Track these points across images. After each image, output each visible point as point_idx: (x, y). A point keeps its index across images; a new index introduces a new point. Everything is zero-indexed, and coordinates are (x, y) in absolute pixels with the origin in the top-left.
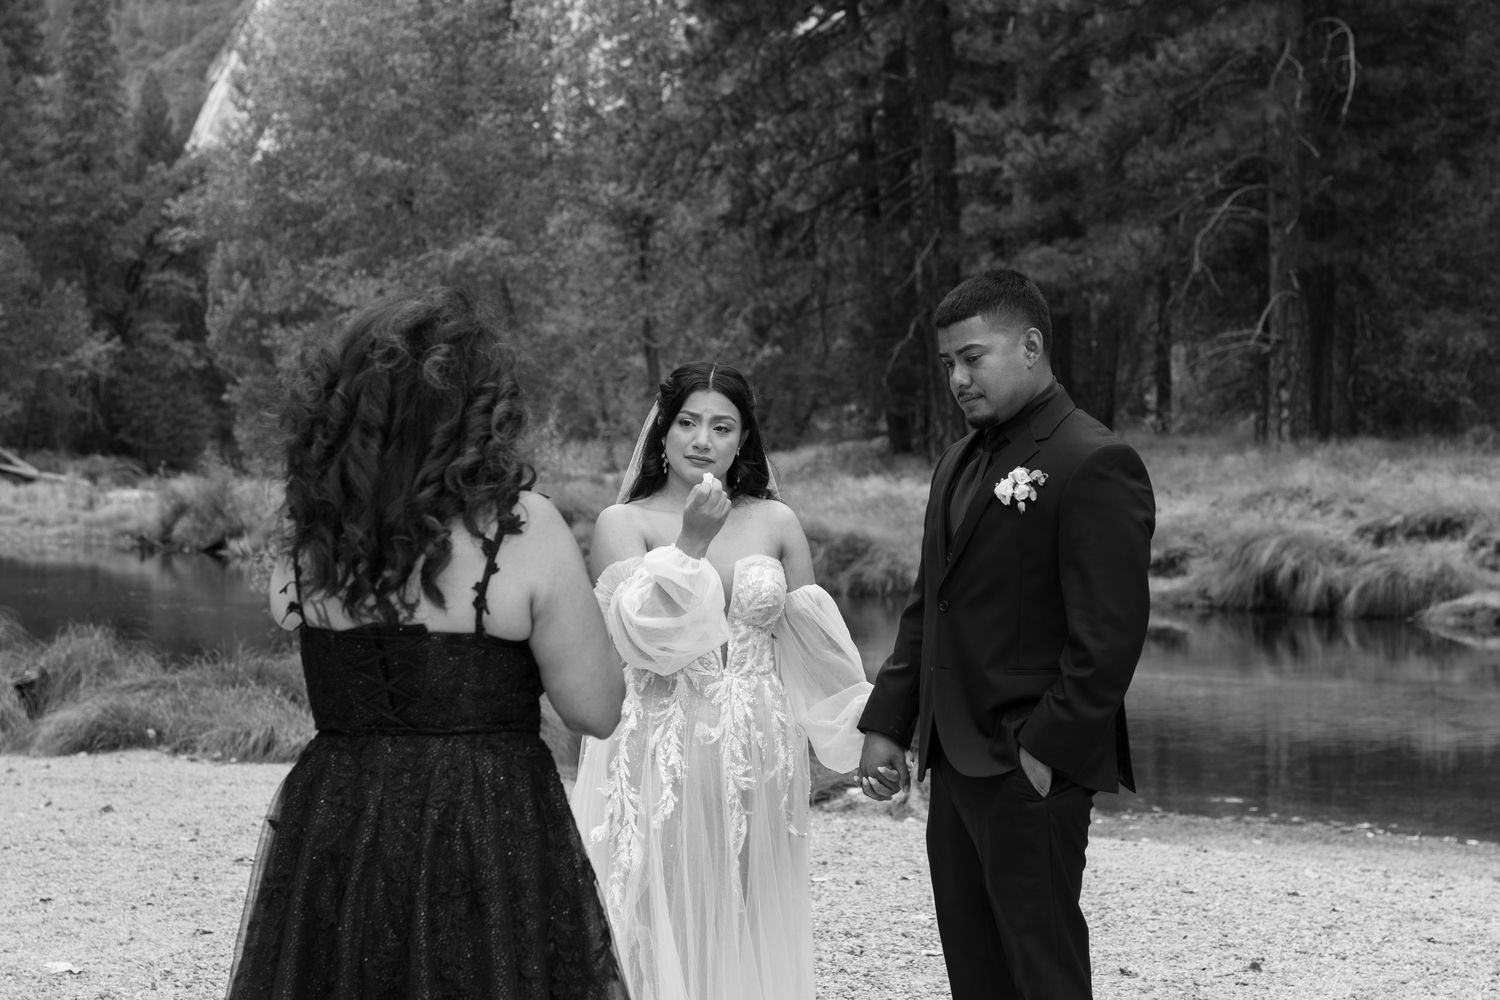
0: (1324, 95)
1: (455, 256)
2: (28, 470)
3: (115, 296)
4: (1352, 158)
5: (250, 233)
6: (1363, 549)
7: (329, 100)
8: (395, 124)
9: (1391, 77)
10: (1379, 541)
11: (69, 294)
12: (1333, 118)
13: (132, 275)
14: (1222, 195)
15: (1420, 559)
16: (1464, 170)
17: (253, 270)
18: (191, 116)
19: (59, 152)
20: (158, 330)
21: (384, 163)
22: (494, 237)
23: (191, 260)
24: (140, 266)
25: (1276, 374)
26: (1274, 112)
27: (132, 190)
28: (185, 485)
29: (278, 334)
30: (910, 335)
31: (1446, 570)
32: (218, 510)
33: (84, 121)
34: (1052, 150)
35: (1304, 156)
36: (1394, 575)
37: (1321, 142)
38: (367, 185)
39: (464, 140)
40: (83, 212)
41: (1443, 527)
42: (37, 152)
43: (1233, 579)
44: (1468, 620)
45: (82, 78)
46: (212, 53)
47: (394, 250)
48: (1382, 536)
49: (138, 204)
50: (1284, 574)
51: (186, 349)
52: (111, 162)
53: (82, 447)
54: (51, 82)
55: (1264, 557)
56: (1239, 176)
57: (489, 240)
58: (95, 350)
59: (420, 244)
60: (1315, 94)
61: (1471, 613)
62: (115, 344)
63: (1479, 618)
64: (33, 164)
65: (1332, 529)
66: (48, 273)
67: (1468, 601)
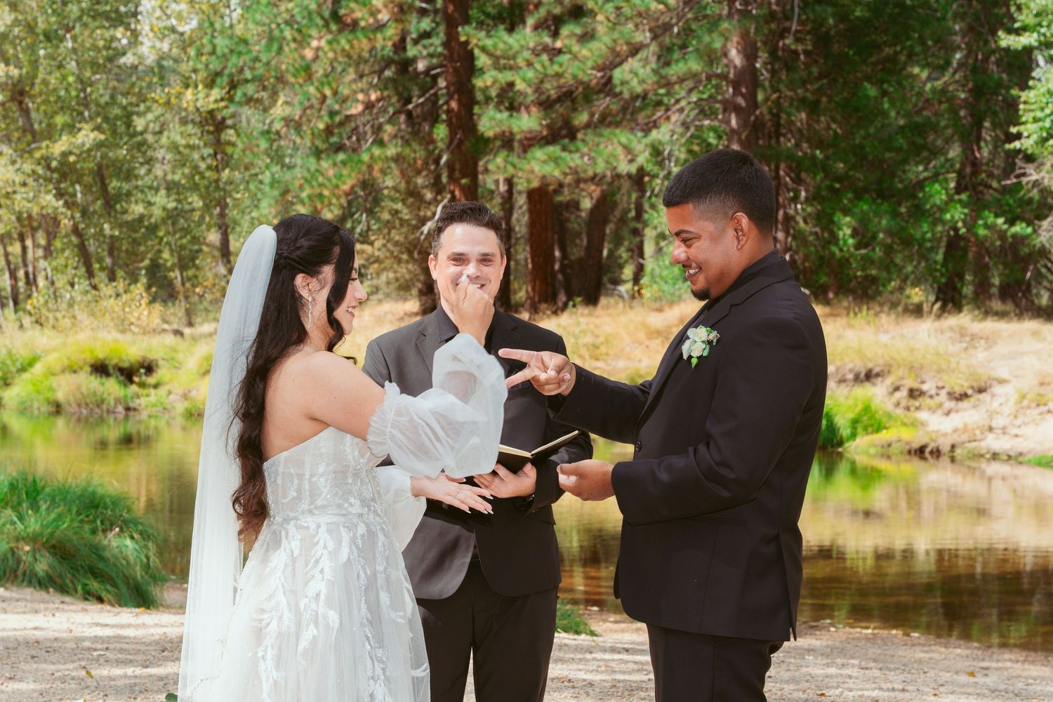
1: (58, 147)
15: (849, 399)
22: (93, 130)
30: (437, 217)
31: (867, 410)
34: (556, 68)
41: (866, 376)
44: (886, 452)
61: (888, 445)
63: (895, 448)
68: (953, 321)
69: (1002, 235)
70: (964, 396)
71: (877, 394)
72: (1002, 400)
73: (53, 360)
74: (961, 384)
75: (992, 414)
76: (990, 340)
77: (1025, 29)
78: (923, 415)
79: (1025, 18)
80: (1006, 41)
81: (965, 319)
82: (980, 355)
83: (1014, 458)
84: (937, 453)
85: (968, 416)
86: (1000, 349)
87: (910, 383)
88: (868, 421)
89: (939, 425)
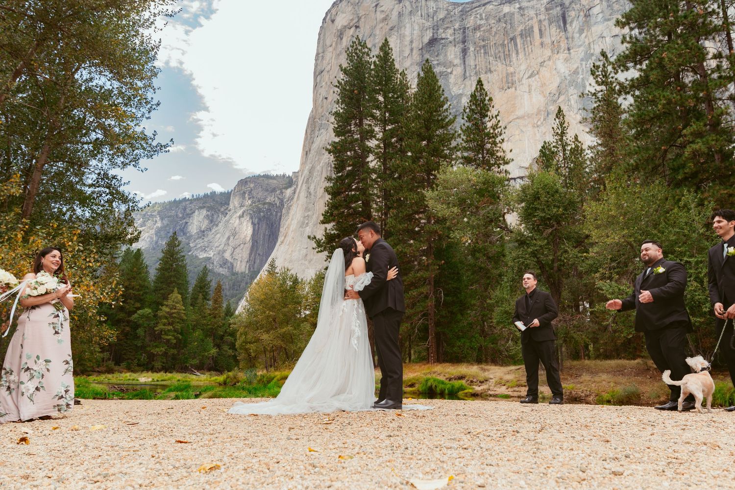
0: (438, 301)
1: (284, 330)
2: (199, 374)
3: (218, 341)
4: (444, 313)
5: (246, 327)
6: (447, 382)
7: (262, 302)
8: (273, 307)
9: (449, 299)
10: (450, 380)
11: (210, 340)
12: (439, 306)
13: (222, 337)
14: (420, 319)
15: (457, 383)
16: (462, 315)
17: (246, 334)
18: (235, 310)
19: (210, 315)
20: (226, 348)
21: (271, 313)
23: (233, 334)
24: (223, 336)
25: (430, 351)
26: (430, 304)
27: (223, 322)
28: (230, 374)
29: (248, 346)
31: (462, 385)
32: (235, 378)
33: (215, 309)
35: (435, 312)
36: (453, 386)
37: (437, 310)
38: (268, 317)
39: (286, 310)
40: (213, 325)
41: (461, 378)
42: (206, 315)
43: (424, 388)
45: (216, 301)
46: (240, 299)
47: (272, 329)
48: (450, 379)
49: (224, 324)
50: (433, 386)
51: (231, 351)
52: (220, 317)
53: (209, 370)
54: (210, 303)
55: (429, 384)
56: (424, 315)
57: (290, 328)
58: (214, 351)
59: (276, 328)
60: (436, 301)
61: (467, 393)
62: (218, 350)
64: (205, 317)
65: (442, 378)
66: (206, 336)
67: (466, 391)
68: (480, 366)
70: (483, 382)
71: (463, 382)
72: (492, 382)
73: (278, 377)
74: (482, 379)
75: (489, 386)
76: (488, 370)
78: (474, 387)
81: (483, 366)
82: (486, 374)
83: (495, 395)
84: (477, 395)
85: (484, 387)
86: (491, 371)
87: (471, 379)
88: (462, 388)
89: (478, 389)
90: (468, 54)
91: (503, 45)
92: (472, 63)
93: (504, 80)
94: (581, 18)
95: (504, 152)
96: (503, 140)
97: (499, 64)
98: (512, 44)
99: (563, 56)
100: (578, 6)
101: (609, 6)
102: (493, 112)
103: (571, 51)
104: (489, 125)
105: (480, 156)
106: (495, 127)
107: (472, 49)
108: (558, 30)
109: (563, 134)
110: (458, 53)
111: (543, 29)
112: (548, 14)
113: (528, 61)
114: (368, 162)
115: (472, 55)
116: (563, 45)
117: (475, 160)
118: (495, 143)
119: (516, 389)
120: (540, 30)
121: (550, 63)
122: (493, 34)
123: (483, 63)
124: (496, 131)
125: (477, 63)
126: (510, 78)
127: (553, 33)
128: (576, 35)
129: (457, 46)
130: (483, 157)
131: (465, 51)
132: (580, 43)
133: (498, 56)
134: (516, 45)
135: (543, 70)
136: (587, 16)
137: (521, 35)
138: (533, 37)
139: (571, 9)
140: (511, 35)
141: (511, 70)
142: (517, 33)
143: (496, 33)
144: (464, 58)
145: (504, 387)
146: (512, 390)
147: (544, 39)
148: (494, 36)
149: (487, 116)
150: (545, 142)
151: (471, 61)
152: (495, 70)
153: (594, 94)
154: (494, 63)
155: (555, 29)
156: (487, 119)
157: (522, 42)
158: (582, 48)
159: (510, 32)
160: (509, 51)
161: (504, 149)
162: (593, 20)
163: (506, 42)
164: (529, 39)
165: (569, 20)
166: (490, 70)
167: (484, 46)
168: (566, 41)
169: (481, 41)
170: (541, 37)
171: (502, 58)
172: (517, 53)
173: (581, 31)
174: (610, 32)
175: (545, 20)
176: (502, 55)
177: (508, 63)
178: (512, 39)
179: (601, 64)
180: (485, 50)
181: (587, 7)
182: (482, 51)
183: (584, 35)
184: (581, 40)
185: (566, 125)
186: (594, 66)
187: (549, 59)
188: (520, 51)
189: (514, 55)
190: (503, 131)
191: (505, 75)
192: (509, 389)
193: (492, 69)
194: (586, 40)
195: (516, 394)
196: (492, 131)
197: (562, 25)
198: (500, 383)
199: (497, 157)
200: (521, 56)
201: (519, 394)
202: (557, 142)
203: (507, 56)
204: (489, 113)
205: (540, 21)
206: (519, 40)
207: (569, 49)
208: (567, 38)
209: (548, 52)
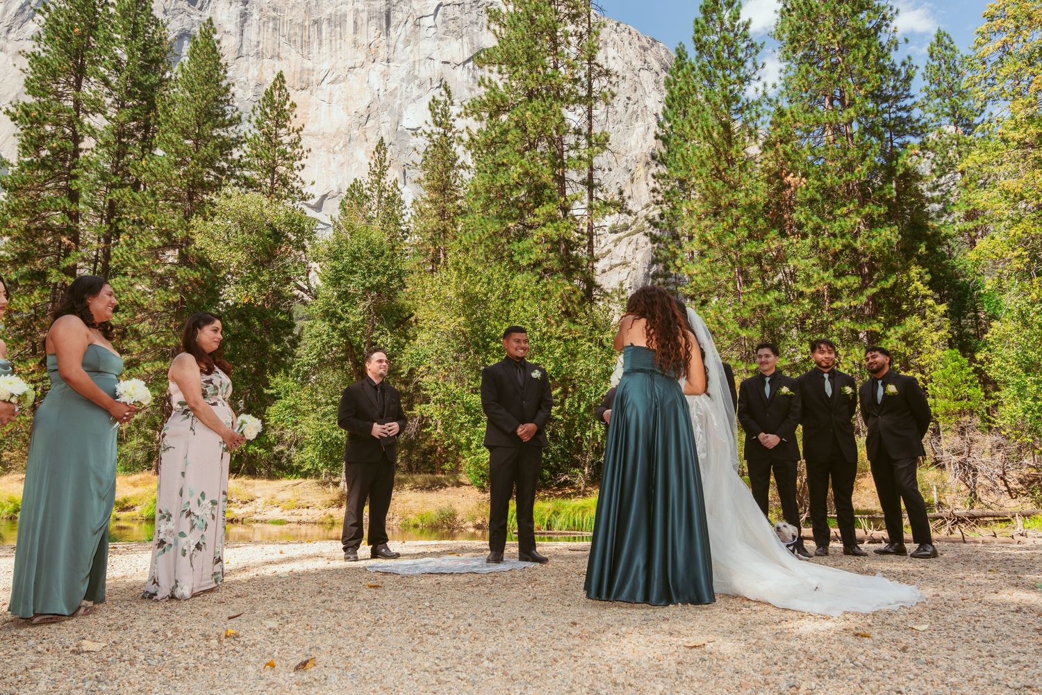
68: (239, 480)
69: (256, 453)
70: (246, 502)
72: (260, 502)
74: (245, 498)
75: (256, 508)
76: (252, 486)
77: (272, 388)
78: (232, 509)
79: (272, 385)
80: (266, 391)
81: (243, 479)
82: (250, 490)
83: (264, 522)
84: (237, 521)
85: (247, 509)
86: (256, 488)
89: (237, 512)
90: (249, 22)
91: (302, 26)
92: (254, 38)
93: (297, 76)
94: (409, 25)
95: (303, 183)
96: (303, 166)
97: (293, 51)
98: (314, 30)
99: (380, 67)
100: (408, 7)
101: (444, 22)
102: (294, 123)
103: (391, 64)
104: (286, 140)
105: (268, 180)
106: (294, 144)
107: (256, 16)
108: (378, 31)
109: (381, 174)
110: (235, 16)
111: (359, 22)
112: (369, 5)
113: (334, 60)
114: (81, 150)
115: (254, 25)
116: (382, 53)
117: (260, 185)
118: (291, 168)
119: (296, 511)
120: (355, 23)
121: (363, 71)
122: (290, 6)
123: (270, 42)
124: (296, 151)
125: (260, 39)
126: (306, 76)
127: (371, 32)
128: (400, 46)
129: (234, 5)
130: (272, 184)
131: (244, 16)
132: (404, 57)
133: (293, 39)
134: (320, 32)
135: (351, 77)
136: (417, 25)
137: (329, 20)
138: (345, 29)
139: (398, 8)
140: (316, 17)
141: (309, 64)
142: (324, 16)
143: (294, 6)
144: (242, 26)
145: (278, 510)
146: (290, 512)
147: (358, 37)
148: (291, 9)
149: (285, 126)
150: (356, 180)
151: (251, 33)
152: (286, 58)
153: (429, 136)
154: (286, 47)
155: (374, 28)
156: (284, 130)
157: (329, 30)
158: (405, 65)
159: (313, 11)
160: (309, 37)
161: (303, 179)
162: (423, 32)
163: (307, 23)
164: (338, 29)
165: (394, 22)
166: (278, 56)
167: (274, 19)
168: (386, 49)
169: (271, 10)
170: (355, 32)
171: (299, 44)
172: (320, 44)
173: (407, 42)
174: (441, 55)
175: (363, 11)
176: (299, 39)
177: (305, 53)
178: (316, 22)
179: (442, 99)
180: (275, 25)
181: (419, 14)
182: (271, 25)
183: (409, 48)
184: (404, 54)
185: (387, 164)
186: (433, 101)
187: (362, 66)
188: (324, 42)
189: (315, 45)
190: (305, 153)
191: (299, 70)
192: (285, 512)
193: (282, 55)
194: (411, 56)
195: (295, 519)
196: (289, 150)
197: (384, 26)
198: (272, 503)
199: (292, 187)
200: (325, 49)
201: (299, 518)
202: (372, 184)
203: (306, 44)
204: (288, 124)
205: (357, 11)
206: (325, 26)
207: (388, 61)
208: (388, 46)
209: (361, 57)
